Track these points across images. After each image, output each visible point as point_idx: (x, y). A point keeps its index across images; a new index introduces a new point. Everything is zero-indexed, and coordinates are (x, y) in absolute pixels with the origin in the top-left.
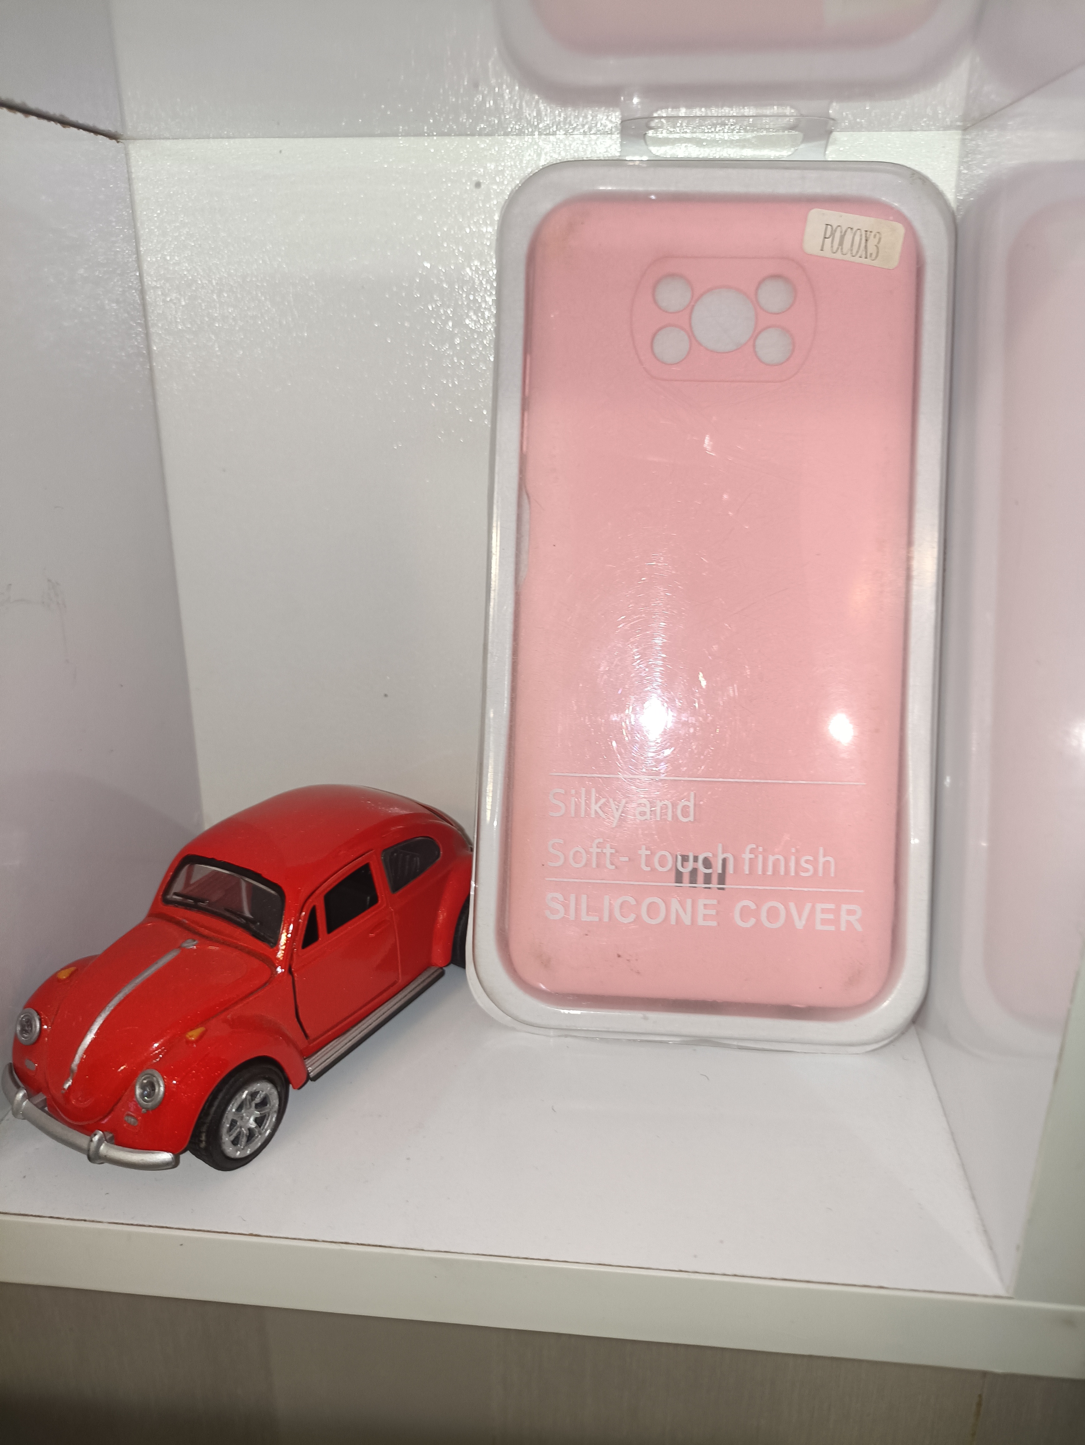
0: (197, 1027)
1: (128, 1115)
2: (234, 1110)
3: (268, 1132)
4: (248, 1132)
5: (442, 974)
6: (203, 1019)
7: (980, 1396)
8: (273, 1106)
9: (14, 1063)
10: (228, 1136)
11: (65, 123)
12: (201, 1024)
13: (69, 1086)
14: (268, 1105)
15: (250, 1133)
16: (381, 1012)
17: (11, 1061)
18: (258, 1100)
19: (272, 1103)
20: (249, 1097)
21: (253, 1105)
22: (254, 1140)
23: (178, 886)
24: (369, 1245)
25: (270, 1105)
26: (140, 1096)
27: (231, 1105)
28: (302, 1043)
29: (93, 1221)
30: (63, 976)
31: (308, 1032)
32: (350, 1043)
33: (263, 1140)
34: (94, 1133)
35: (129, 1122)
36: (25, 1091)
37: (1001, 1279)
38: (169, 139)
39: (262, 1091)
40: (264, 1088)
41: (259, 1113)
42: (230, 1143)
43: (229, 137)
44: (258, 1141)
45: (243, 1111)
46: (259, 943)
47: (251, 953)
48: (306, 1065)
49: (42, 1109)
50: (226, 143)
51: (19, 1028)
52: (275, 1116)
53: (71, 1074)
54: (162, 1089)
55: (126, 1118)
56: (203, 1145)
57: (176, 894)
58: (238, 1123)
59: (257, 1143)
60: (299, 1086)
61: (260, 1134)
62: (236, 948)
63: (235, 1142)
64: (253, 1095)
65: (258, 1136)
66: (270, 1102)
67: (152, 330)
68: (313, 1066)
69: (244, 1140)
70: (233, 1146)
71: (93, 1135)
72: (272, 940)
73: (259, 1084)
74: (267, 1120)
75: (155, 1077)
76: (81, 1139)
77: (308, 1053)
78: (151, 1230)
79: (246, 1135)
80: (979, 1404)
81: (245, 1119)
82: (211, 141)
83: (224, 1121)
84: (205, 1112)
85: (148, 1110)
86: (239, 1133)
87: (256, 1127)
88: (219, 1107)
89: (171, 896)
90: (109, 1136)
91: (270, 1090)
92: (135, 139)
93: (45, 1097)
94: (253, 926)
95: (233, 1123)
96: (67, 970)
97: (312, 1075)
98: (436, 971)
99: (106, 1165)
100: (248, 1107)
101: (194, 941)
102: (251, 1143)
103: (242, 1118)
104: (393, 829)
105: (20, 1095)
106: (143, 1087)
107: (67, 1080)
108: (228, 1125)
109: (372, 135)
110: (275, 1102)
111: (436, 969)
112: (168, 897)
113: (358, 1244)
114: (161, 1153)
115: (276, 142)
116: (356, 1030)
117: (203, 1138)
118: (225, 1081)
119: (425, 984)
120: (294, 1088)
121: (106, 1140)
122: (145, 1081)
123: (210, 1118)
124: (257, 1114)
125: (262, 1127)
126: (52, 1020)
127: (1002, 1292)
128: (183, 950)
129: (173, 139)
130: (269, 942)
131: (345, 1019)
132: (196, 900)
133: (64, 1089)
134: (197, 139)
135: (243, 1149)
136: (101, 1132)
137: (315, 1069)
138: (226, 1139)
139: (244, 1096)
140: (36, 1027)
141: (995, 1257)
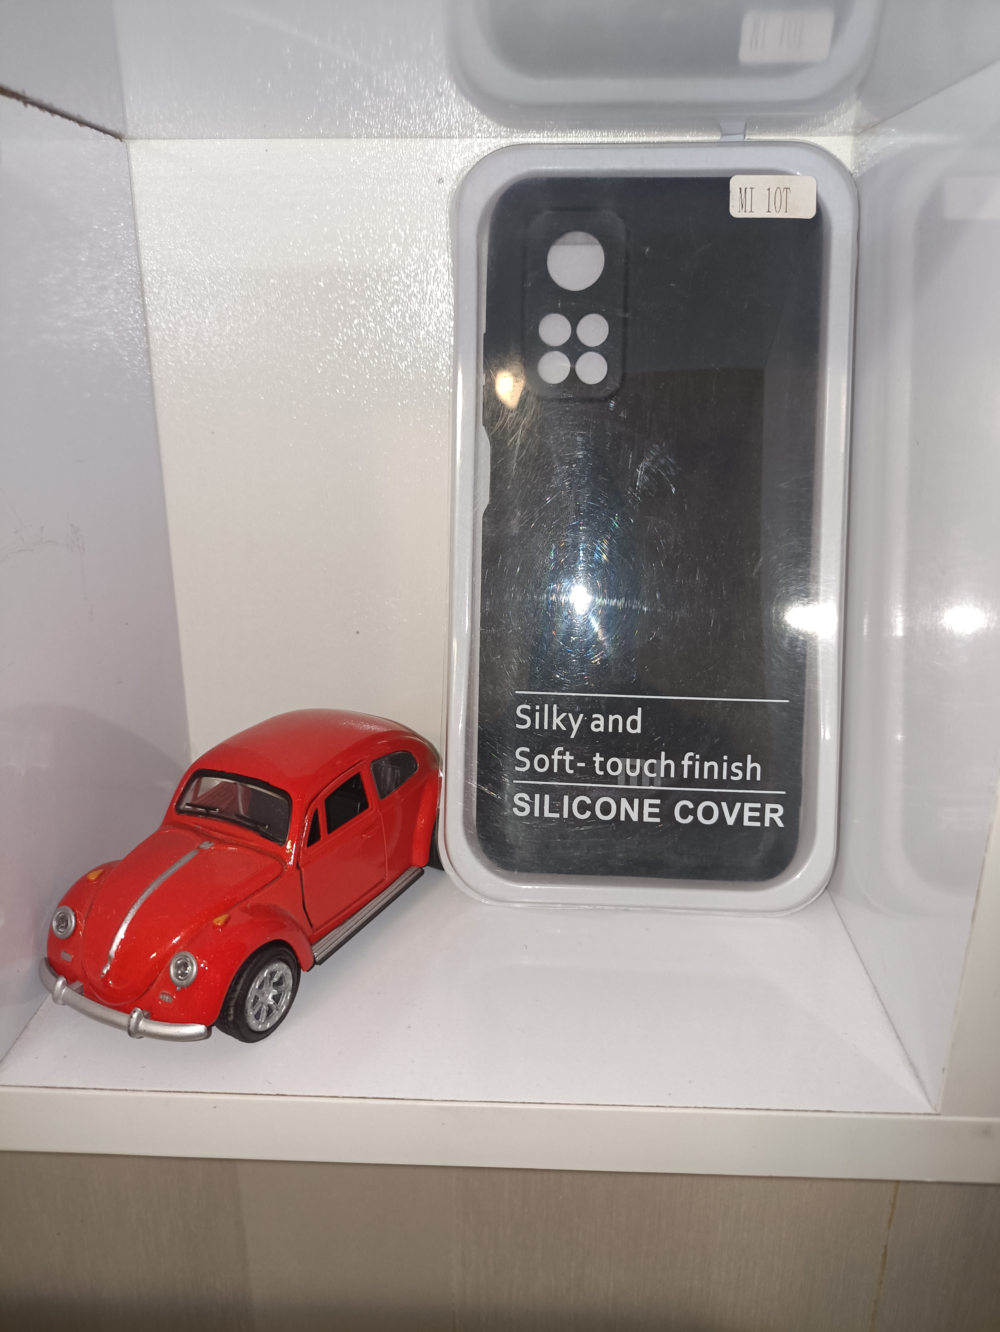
0: (221, 915)
1: (163, 993)
2: (257, 987)
3: (285, 1007)
4: (268, 1008)
5: (422, 873)
6: (225, 908)
7: (886, 1247)
8: (289, 985)
9: (48, 957)
10: (252, 1011)
11: (82, 123)
12: (225, 911)
13: (108, 971)
14: (284, 984)
15: (269, 1009)
16: (373, 906)
17: (47, 957)
18: (275, 979)
19: (287, 983)
20: (269, 976)
21: (272, 984)
22: (272, 1016)
23: (189, 798)
24: (384, 1098)
25: (285, 984)
26: (174, 974)
27: (254, 983)
28: (309, 931)
29: (134, 1090)
30: (93, 877)
31: (312, 921)
32: (348, 932)
33: (280, 1015)
34: (133, 1010)
35: (164, 1000)
36: (65, 979)
37: (929, 1101)
38: (166, 139)
39: (279, 972)
40: (281, 969)
41: (276, 991)
42: (253, 1017)
43: (220, 138)
44: (276, 1016)
45: (264, 988)
46: (269, 842)
47: (261, 852)
48: (313, 950)
49: (81, 994)
50: (218, 142)
51: (54, 924)
52: (290, 994)
53: (109, 961)
54: (195, 968)
55: (161, 997)
56: (231, 1018)
57: (188, 804)
58: (259, 1000)
59: (276, 1018)
60: (308, 968)
61: (278, 1010)
62: (248, 848)
63: (257, 1016)
64: (272, 974)
65: (275, 1012)
66: (285, 981)
67: (149, 308)
68: (318, 951)
69: (264, 1014)
70: (255, 1019)
71: (132, 1012)
72: (281, 840)
73: (277, 965)
74: (283, 997)
75: (188, 957)
76: (121, 1018)
77: (313, 941)
78: (187, 1095)
79: (266, 1010)
80: (885, 1255)
81: (265, 996)
82: (205, 141)
83: (249, 996)
84: (233, 989)
85: (182, 988)
86: (261, 1007)
87: (274, 1004)
88: (244, 983)
89: (184, 806)
90: (146, 1013)
91: (285, 970)
92: (135, 139)
93: (82, 984)
94: (261, 829)
95: (256, 998)
96: (96, 872)
97: (317, 959)
98: (416, 871)
99: (145, 1039)
100: (268, 985)
101: (210, 843)
102: (269, 1018)
103: (263, 994)
104: (379, 743)
105: (60, 983)
106: (178, 967)
107: (105, 965)
108: (252, 1001)
109: (349, 137)
110: (289, 982)
111: (416, 869)
112: (182, 807)
113: (374, 1098)
114: (194, 1025)
115: (263, 141)
116: (352, 921)
117: (232, 1012)
118: (248, 962)
119: (408, 881)
120: (304, 971)
121: (144, 1016)
122: (179, 962)
123: (237, 993)
124: (274, 992)
125: (279, 1004)
126: (86, 916)
127: (931, 1111)
128: (201, 851)
129: (170, 139)
130: (278, 841)
131: (344, 910)
132: (208, 809)
133: (103, 974)
134: (192, 139)
135: (263, 1023)
136: (139, 1009)
137: (320, 954)
138: (251, 1013)
139: (265, 974)
140: (71, 922)
141: (921, 1083)
